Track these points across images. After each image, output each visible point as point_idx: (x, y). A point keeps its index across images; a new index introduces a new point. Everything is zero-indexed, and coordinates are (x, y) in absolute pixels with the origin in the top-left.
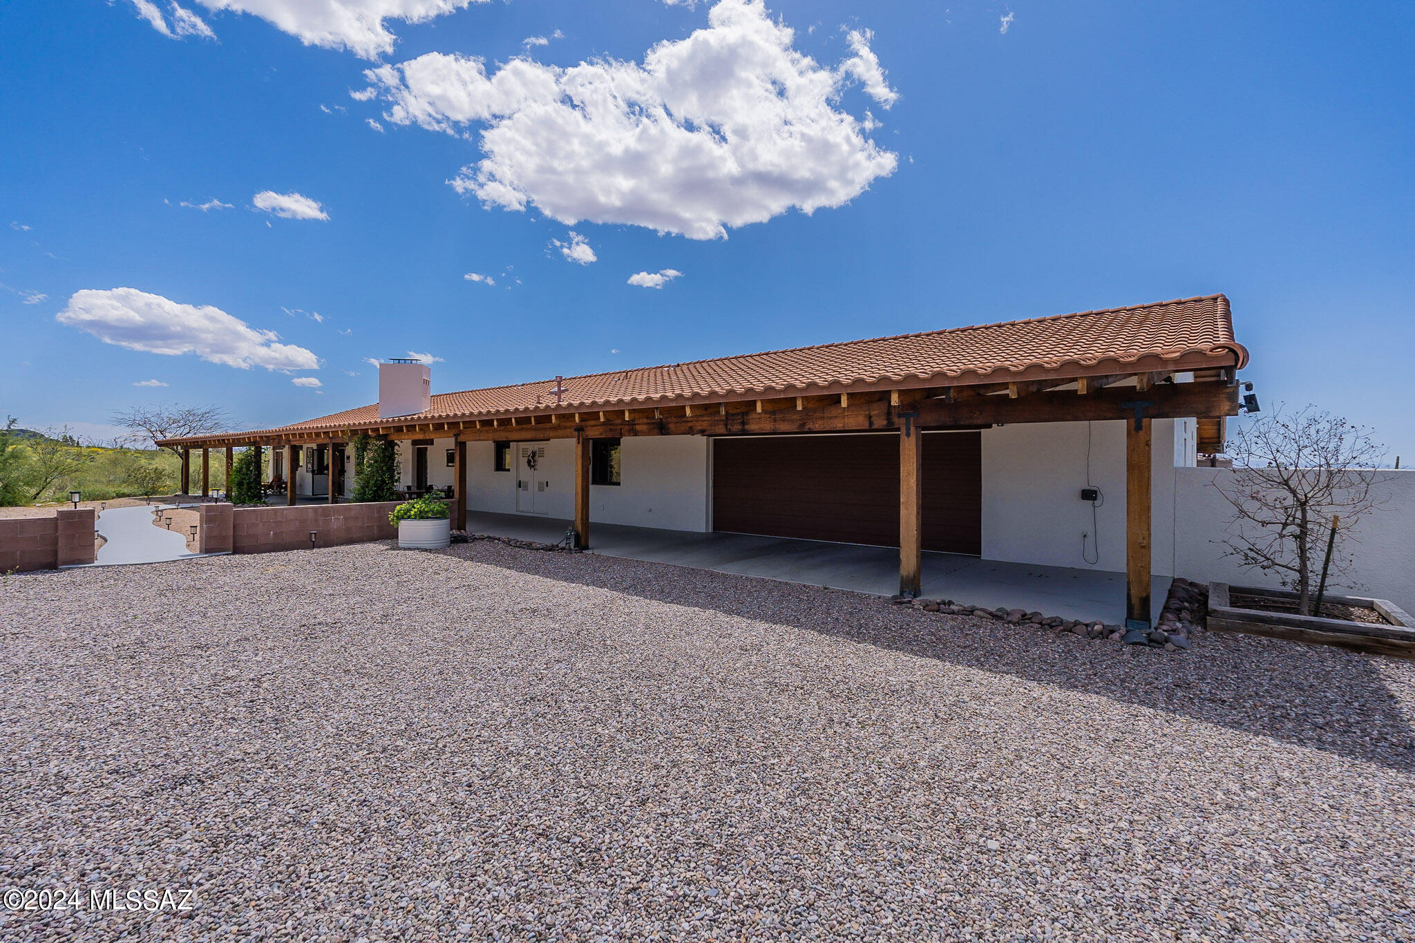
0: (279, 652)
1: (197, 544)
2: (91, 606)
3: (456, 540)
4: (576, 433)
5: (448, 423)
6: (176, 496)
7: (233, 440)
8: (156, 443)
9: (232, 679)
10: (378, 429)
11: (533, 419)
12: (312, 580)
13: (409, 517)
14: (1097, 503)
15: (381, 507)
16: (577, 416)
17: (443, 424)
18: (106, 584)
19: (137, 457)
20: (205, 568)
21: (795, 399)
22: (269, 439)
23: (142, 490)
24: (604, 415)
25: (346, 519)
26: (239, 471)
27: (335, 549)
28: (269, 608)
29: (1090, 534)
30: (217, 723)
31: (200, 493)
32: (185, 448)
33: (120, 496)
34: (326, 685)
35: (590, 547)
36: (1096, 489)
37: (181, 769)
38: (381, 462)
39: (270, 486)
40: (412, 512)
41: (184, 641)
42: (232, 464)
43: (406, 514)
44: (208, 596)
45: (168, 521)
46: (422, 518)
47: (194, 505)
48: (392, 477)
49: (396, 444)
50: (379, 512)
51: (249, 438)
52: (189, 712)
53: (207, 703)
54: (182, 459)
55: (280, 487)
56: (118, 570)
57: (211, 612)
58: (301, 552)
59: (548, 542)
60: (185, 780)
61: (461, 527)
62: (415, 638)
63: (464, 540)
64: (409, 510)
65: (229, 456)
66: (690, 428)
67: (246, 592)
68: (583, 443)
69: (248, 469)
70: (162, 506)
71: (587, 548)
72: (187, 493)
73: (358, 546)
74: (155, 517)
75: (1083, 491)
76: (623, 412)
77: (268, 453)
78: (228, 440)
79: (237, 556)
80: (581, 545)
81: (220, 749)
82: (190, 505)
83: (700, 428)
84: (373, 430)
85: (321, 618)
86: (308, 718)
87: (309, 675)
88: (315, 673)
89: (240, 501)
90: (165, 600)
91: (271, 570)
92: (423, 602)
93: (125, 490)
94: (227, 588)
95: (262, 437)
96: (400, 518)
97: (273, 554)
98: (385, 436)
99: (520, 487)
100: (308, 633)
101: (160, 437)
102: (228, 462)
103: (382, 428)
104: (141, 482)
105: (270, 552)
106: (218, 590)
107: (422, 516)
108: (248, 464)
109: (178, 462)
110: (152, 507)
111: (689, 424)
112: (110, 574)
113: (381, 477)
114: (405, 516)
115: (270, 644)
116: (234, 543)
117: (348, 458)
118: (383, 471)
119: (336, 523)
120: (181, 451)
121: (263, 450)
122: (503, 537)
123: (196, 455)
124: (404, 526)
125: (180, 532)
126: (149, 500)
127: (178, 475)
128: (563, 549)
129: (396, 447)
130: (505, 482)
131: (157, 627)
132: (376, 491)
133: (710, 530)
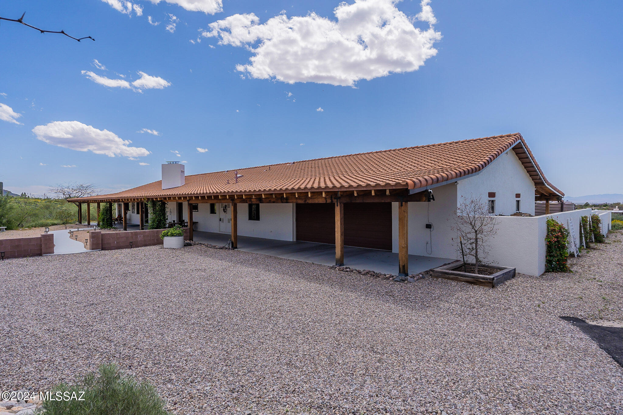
0: (116, 280)
1: (88, 246)
2: (58, 267)
3: (186, 245)
4: (231, 201)
5: (183, 197)
6: (77, 224)
7: (100, 200)
9: (103, 286)
10: (157, 198)
11: (213, 197)
12: (129, 260)
13: (167, 236)
14: (432, 229)
15: (158, 231)
16: (227, 196)
17: (181, 197)
18: (60, 261)
20: (92, 255)
21: (295, 193)
22: (115, 201)
23: (62, 222)
24: (237, 196)
25: (144, 236)
26: (103, 214)
27: (139, 248)
28: (114, 268)
29: (429, 242)
30: (99, 295)
31: (87, 223)
32: (79, 203)
33: (53, 225)
34: (128, 288)
35: (238, 247)
36: (431, 224)
37: (91, 303)
38: (160, 211)
39: (117, 220)
40: (169, 234)
41: (88, 277)
42: (100, 210)
43: (166, 234)
44: (94, 264)
45: (76, 237)
46: (173, 236)
47: (85, 229)
48: (164, 217)
49: (166, 203)
50: (157, 233)
51: (107, 200)
52: (92, 293)
53: (96, 291)
54: (78, 207)
55: (121, 220)
56: (63, 256)
57: (96, 269)
58: (127, 250)
59: (222, 245)
60: (93, 304)
61: (191, 239)
62: (158, 277)
63: (190, 245)
64: (168, 233)
65: (99, 207)
66: (270, 201)
67: (107, 263)
68: (234, 205)
69: (107, 213)
70: (72, 230)
71: (236, 248)
72: (81, 223)
73: (148, 247)
74: (70, 235)
75: (426, 225)
76: (242, 195)
77: (115, 206)
78: (98, 200)
79: (103, 251)
80: (234, 247)
81: (100, 299)
82: (83, 229)
83: (273, 201)
84: (155, 198)
85: (130, 271)
86: (122, 294)
87: (124, 285)
88: (125, 285)
89: (104, 227)
90: (80, 266)
91: (115, 256)
92: (164, 267)
93: (56, 222)
94: (100, 262)
95: (112, 200)
96: (164, 236)
97: (116, 250)
98: (161, 201)
99: (220, 221)
100: (125, 275)
102: (98, 210)
103: (159, 198)
104: (61, 218)
105: (115, 249)
106: (97, 263)
107: (172, 235)
108: (107, 211)
109: (77, 209)
110: (68, 231)
111: (270, 199)
112: (60, 258)
113: (160, 217)
114: (166, 235)
115: (113, 278)
116: (102, 246)
118: (160, 215)
119: (140, 238)
120: (78, 204)
121: (113, 205)
122: (206, 244)
123: (84, 206)
124: (166, 239)
125: (81, 241)
126: (66, 227)
127: (77, 214)
128: (227, 248)
129: (166, 205)
130: (214, 218)
131: (80, 273)
132: (158, 224)
133: (295, 240)
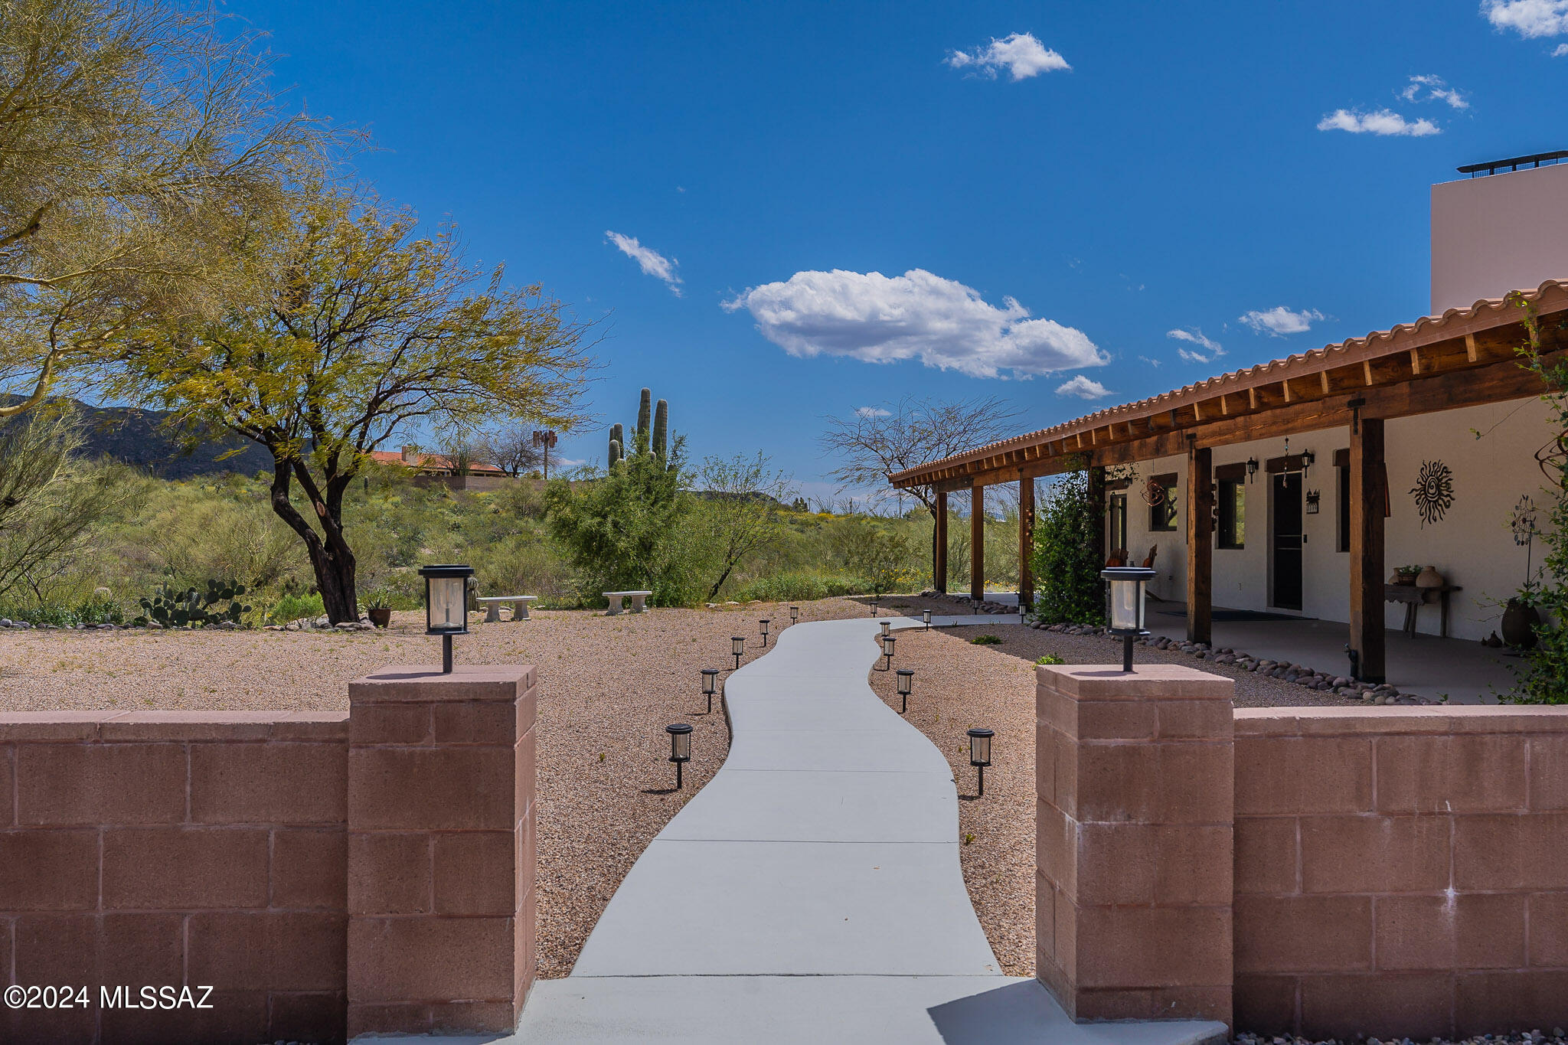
6: (924, 595)
8: (891, 480)
19: (873, 527)
23: (870, 582)
26: (1054, 532)
31: (966, 590)
32: (939, 488)
33: (835, 592)
42: (1032, 519)
47: (956, 619)
54: (935, 517)
65: (1027, 501)
69: (1075, 527)
70: (898, 621)
72: (944, 591)
78: (1032, 450)
82: (949, 621)
93: (845, 581)
101: (897, 469)
104: (867, 563)
108: (1079, 511)
109: (927, 523)
110: (872, 626)
117: (1314, 499)
120: (933, 495)
123: (960, 502)
126: (879, 602)
127: (928, 551)
